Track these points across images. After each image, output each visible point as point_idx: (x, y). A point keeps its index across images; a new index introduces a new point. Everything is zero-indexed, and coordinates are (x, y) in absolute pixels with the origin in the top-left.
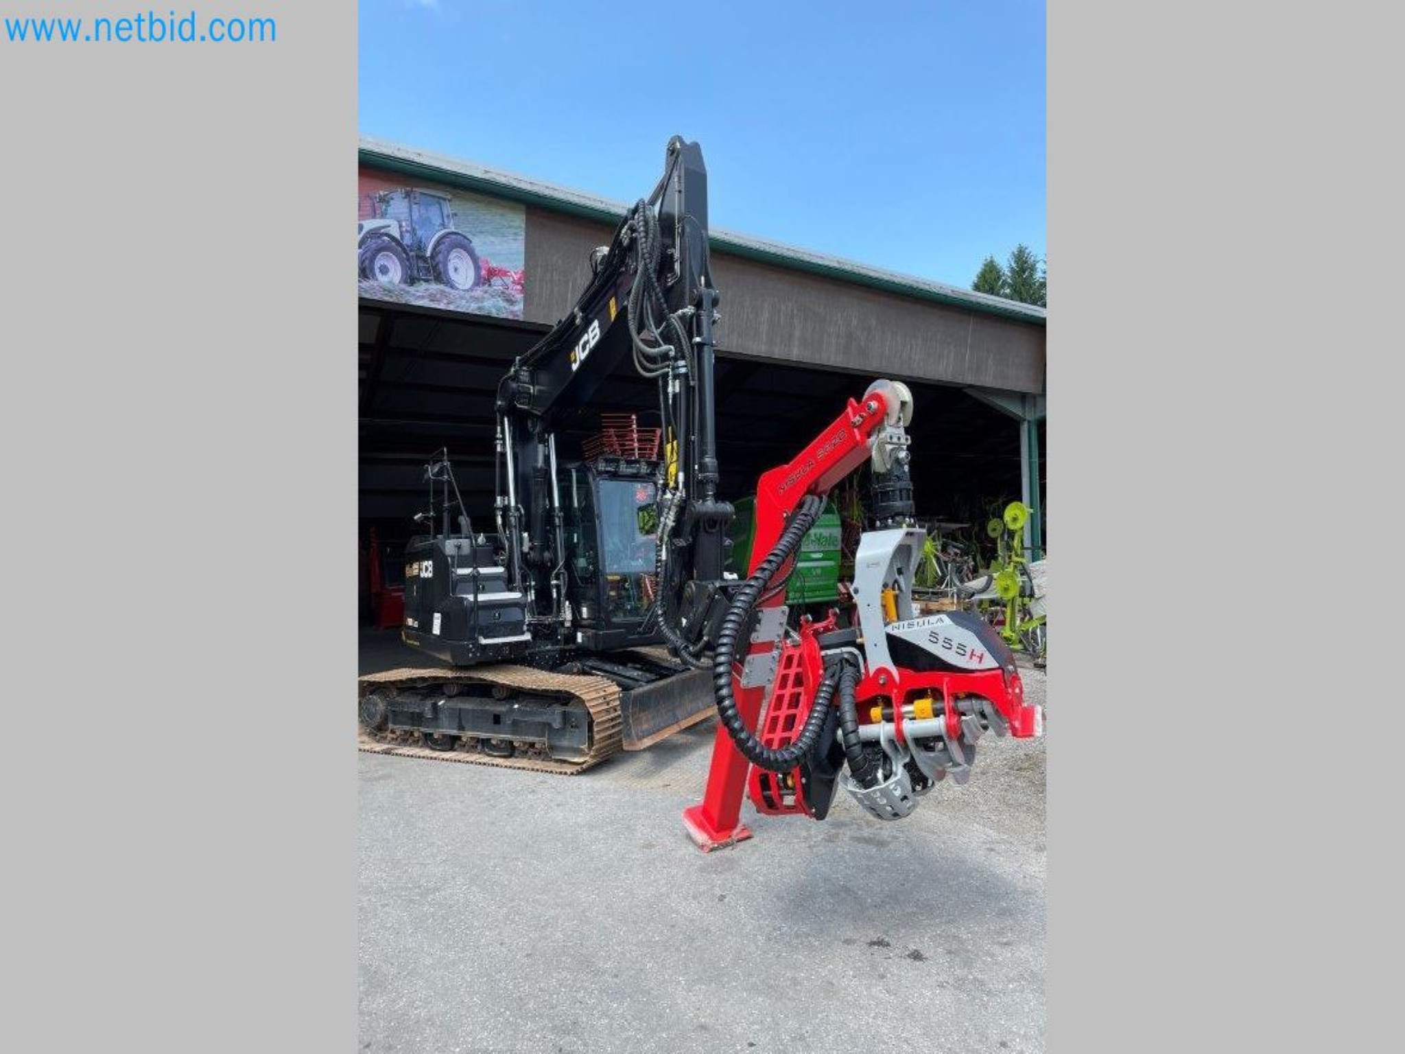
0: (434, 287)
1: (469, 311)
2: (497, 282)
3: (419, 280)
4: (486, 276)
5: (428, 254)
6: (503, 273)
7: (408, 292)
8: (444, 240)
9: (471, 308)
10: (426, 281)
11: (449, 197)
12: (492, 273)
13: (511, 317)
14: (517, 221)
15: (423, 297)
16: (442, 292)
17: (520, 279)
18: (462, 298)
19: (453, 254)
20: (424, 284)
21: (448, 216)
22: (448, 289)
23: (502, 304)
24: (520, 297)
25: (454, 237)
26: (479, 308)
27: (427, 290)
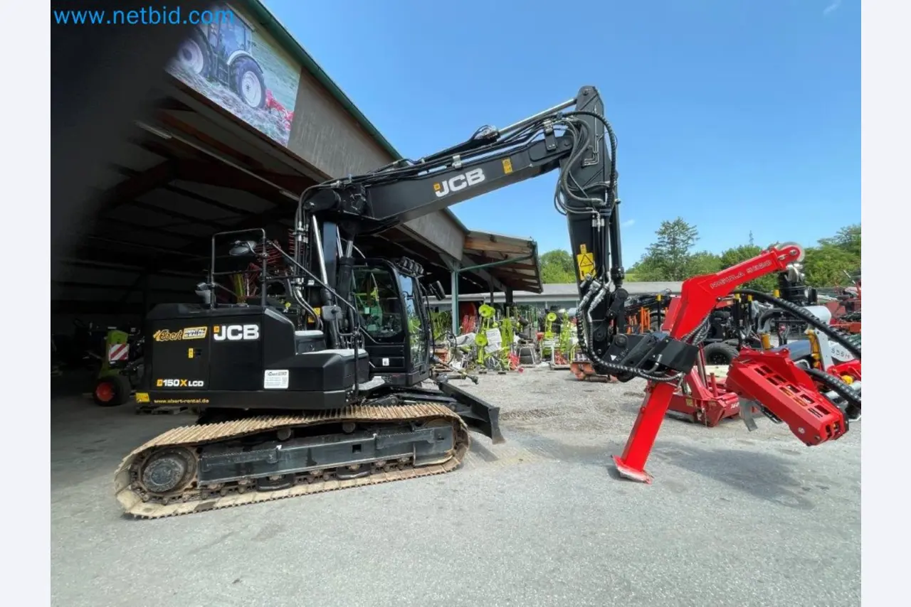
0: (229, 93)
1: (253, 125)
2: (275, 113)
3: (217, 80)
4: (269, 105)
5: (229, 63)
6: (280, 108)
7: (206, 86)
8: (243, 59)
9: (255, 124)
10: (224, 85)
11: (253, 28)
12: (273, 103)
13: (280, 142)
14: (296, 77)
15: (217, 96)
16: (234, 100)
17: (290, 118)
18: (248, 111)
19: (248, 74)
20: (220, 86)
21: (249, 42)
22: (239, 99)
23: (275, 129)
24: (288, 130)
25: (251, 61)
26: (260, 126)
27: (222, 92)
